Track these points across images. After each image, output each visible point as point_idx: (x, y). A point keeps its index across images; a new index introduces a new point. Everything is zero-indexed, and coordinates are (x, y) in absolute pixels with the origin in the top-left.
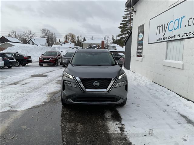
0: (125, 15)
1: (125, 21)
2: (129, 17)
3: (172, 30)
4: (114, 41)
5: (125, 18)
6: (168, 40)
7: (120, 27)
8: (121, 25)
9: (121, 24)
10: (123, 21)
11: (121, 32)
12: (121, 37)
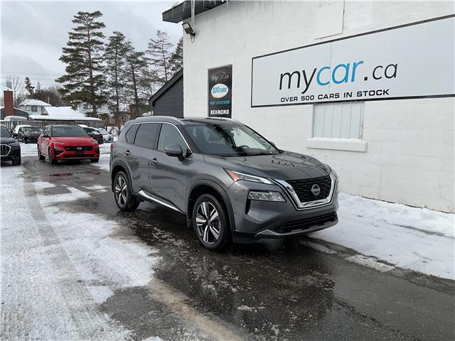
0: (75, 29)
1: (75, 44)
2: (85, 35)
3: (328, 83)
4: (31, 91)
5: (74, 36)
6: (316, 100)
7: (64, 59)
8: (65, 54)
9: (67, 50)
10: (70, 44)
11: (67, 71)
12: (68, 83)
